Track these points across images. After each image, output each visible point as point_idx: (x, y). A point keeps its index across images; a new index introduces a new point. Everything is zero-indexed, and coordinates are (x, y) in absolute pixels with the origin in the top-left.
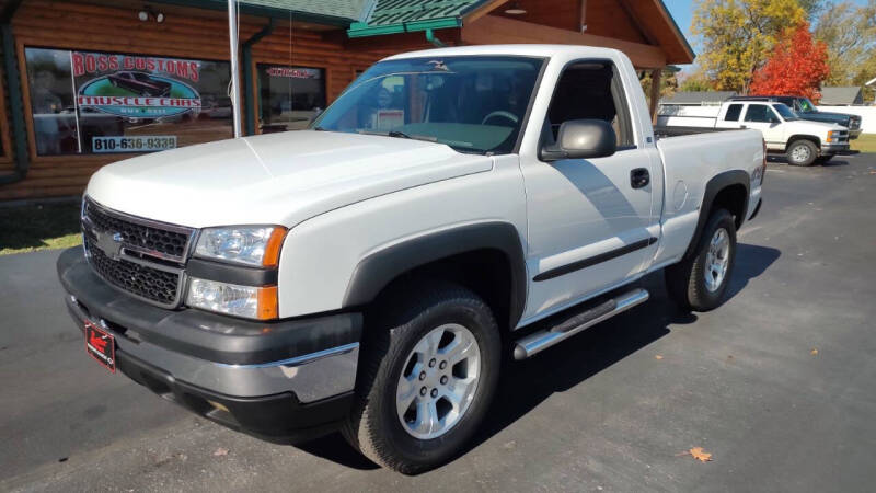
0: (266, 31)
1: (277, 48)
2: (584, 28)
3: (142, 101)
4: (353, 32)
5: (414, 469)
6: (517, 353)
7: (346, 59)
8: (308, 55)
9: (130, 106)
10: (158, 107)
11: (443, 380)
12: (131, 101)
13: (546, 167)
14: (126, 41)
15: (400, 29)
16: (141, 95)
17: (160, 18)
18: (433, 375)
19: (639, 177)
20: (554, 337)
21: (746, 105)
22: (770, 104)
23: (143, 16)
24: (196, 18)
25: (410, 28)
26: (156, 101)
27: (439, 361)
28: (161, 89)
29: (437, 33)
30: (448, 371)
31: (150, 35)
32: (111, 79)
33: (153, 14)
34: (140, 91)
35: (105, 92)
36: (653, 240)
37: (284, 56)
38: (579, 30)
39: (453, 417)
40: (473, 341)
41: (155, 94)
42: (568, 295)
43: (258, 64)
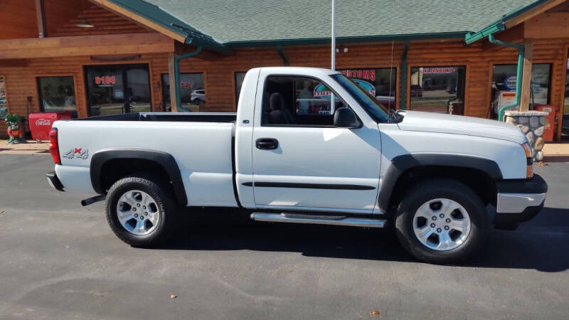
0: (407, 47)
4: (469, 39)
7: (484, 58)
8: (449, 58)
15: (481, 36)
17: (346, 50)
23: (338, 50)
24: (374, 46)
25: (485, 34)
33: (342, 49)
43: (412, 67)
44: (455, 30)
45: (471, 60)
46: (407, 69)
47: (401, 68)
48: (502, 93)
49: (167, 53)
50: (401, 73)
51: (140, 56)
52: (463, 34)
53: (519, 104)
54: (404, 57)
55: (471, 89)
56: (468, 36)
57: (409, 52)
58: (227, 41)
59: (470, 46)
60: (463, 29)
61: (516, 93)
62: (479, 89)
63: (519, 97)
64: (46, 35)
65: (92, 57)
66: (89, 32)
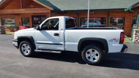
7: (130, 15)
8: (120, 15)
17: (93, 13)
25: (129, 9)
43: (110, 17)
44: (122, 8)
45: (126, 16)
46: (109, 18)
47: (107, 17)
48: (135, 24)
49: (49, 13)
50: (107, 19)
51: (44, 13)
52: (124, 9)
53: (138, 27)
54: (108, 14)
55: (126, 23)
56: (125, 9)
57: (110, 13)
58: (64, 10)
59: (126, 12)
60: (124, 8)
61: (137, 24)
62: (129, 23)
63: (138, 26)
64: (22, 8)
65: (34, 13)
66: (33, 7)
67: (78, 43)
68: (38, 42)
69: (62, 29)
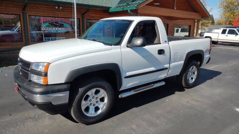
0: (88, 11)
1: (91, 15)
2: (175, 8)
3: (57, 29)
5: (88, 124)
6: (120, 96)
9: (53, 30)
10: (61, 30)
11: (97, 102)
12: (54, 29)
13: (129, 49)
14: (53, 14)
15: (122, 10)
16: (56, 27)
17: (61, 8)
18: (94, 101)
19: (161, 52)
20: (132, 93)
21: (228, 29)
22: (235, 29)
23: (57, 7)
26: (60, 29)
27: (95, 97)
28: (61, 26)
29: (131, 10)
30: (99, 100)
31: (59, 12)
32: (49, 23)
33: (59, 7)
34: (56, 26)
35: (48, 26)
36: (166, 69)
37: (93, 17)
38: (174, 9)
39: (100, 112)
40: (105, 93)
41: (60, 27)
42: (137, 82)
43: (86, 19)
44: (106, 6)
47: (82, 19)
54: (83, 14)
56: (111, 9)
67: (183, 62)
68: (128, 74)
69: (166, 42)
